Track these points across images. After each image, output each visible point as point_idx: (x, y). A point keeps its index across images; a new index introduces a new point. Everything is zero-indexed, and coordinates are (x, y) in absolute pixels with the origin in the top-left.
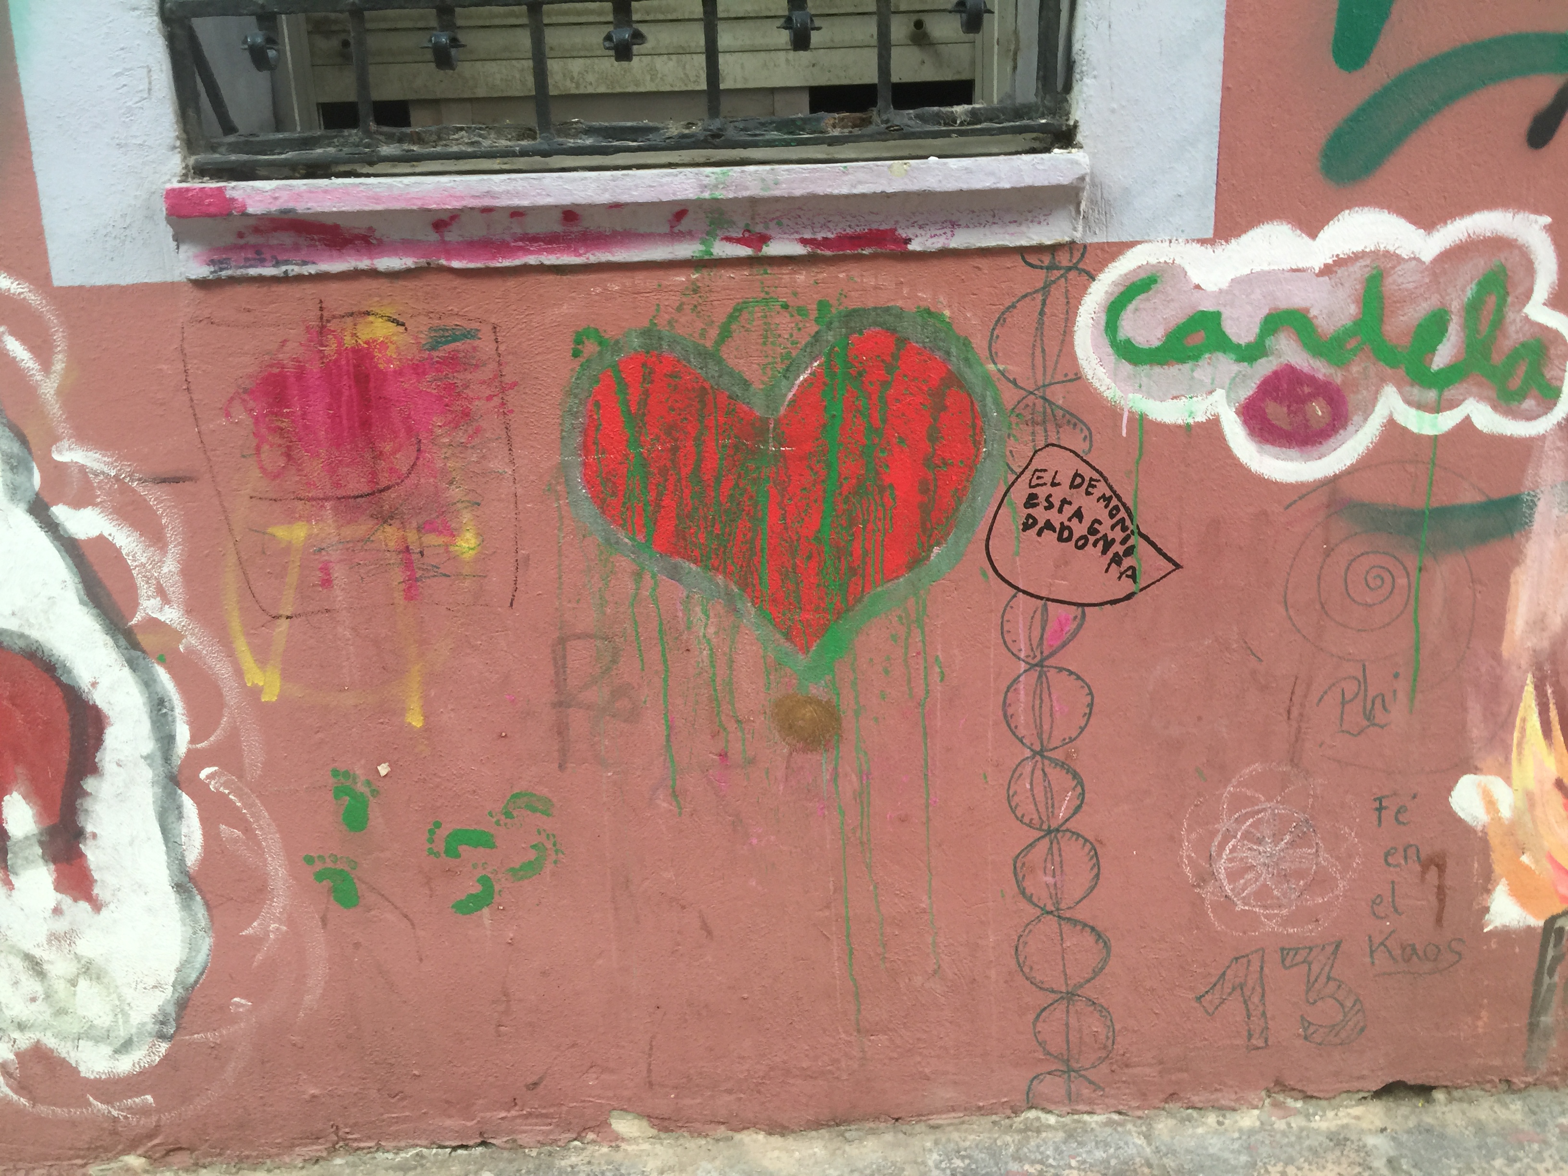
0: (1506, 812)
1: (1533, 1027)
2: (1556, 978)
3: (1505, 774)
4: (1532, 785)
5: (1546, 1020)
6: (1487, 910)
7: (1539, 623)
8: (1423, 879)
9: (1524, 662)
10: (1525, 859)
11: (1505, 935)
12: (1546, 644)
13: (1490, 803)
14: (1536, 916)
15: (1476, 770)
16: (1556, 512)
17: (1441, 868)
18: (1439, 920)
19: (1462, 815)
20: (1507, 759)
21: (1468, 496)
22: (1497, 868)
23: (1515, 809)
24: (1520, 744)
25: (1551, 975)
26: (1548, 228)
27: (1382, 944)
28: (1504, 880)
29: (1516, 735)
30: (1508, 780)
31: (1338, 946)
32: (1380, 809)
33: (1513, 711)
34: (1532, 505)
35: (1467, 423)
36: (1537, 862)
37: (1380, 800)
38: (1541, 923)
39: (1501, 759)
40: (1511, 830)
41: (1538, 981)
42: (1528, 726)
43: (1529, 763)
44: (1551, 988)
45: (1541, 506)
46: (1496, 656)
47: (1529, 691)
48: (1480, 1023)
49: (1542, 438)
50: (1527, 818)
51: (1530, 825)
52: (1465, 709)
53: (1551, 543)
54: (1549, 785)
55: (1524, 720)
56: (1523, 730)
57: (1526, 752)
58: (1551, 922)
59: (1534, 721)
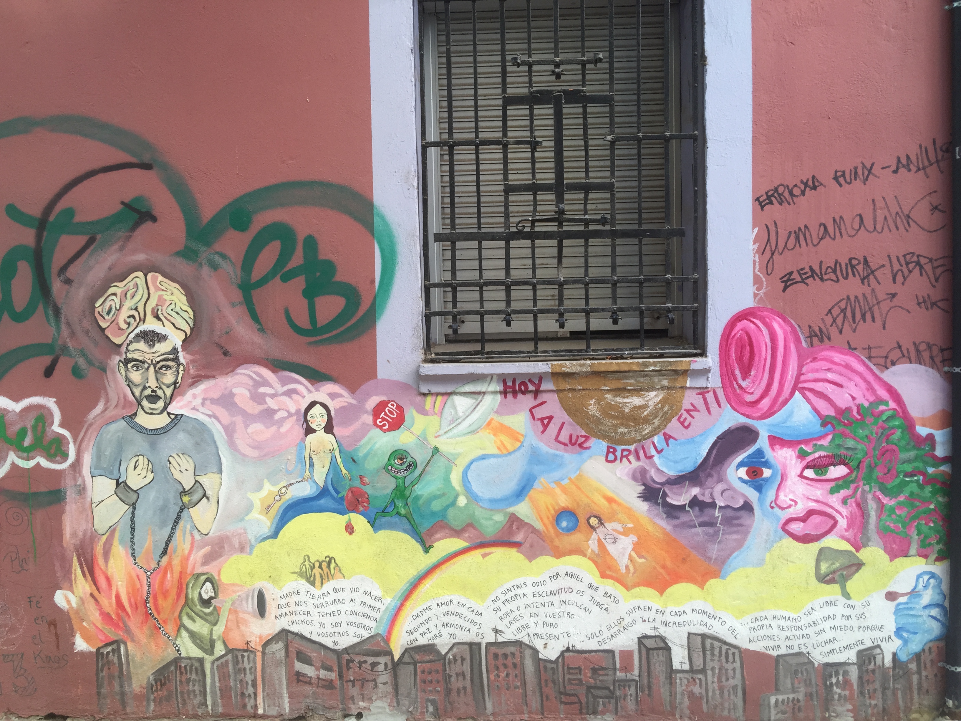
0: (74, 605)
1: (99, 693)
2: (104, 674)
3: (71, 589)
4: (82, 595)
5: (103, 691)
6: (74, 644)
7: (74, 534)
8: (49, 630)
9: (72, 548)
10: (84, 624)
11: (82, 654)
12: (78, 542)
13: (68, 602)
14: (93, 647)
15: (61, 589)
16: (74, 495)
17: (55, 626)
18: (58, 647)
19: (59, 605)
20: (71, 585)
21: (43, 489)
22: (75, 627)
23: (77, 604)
24: (75, 579)
25: (102, 671)
26: (55, 402)
27: (38, 655)
28: (78, 632)
29: (73, 575)
30: (73, 592)
31: (22, 655)
32: (30, 602)
33: (71, 566)
34: (65, 493)
35: (38, 464)
36: (89, 625)
37: (30, 598)
38: (94, 650)
39: (69, 585)
40: (77, 612)
41: (97, 675)
42: (77, 572)
43: (79, 586)
44: (103, 677)
45: (68, 493)
46: (62, 546)
47: (75, 559)
48: (79, 690)
49: (64, 470)
50: (82, 608)
51: (84, 610)
52: (54, 566)
53: (74, 506)
54: (88, 596)
55: (75, 570)
56: (75, 574)
57: (78, 582)
58: (98, 650)
59: (79, 571)
